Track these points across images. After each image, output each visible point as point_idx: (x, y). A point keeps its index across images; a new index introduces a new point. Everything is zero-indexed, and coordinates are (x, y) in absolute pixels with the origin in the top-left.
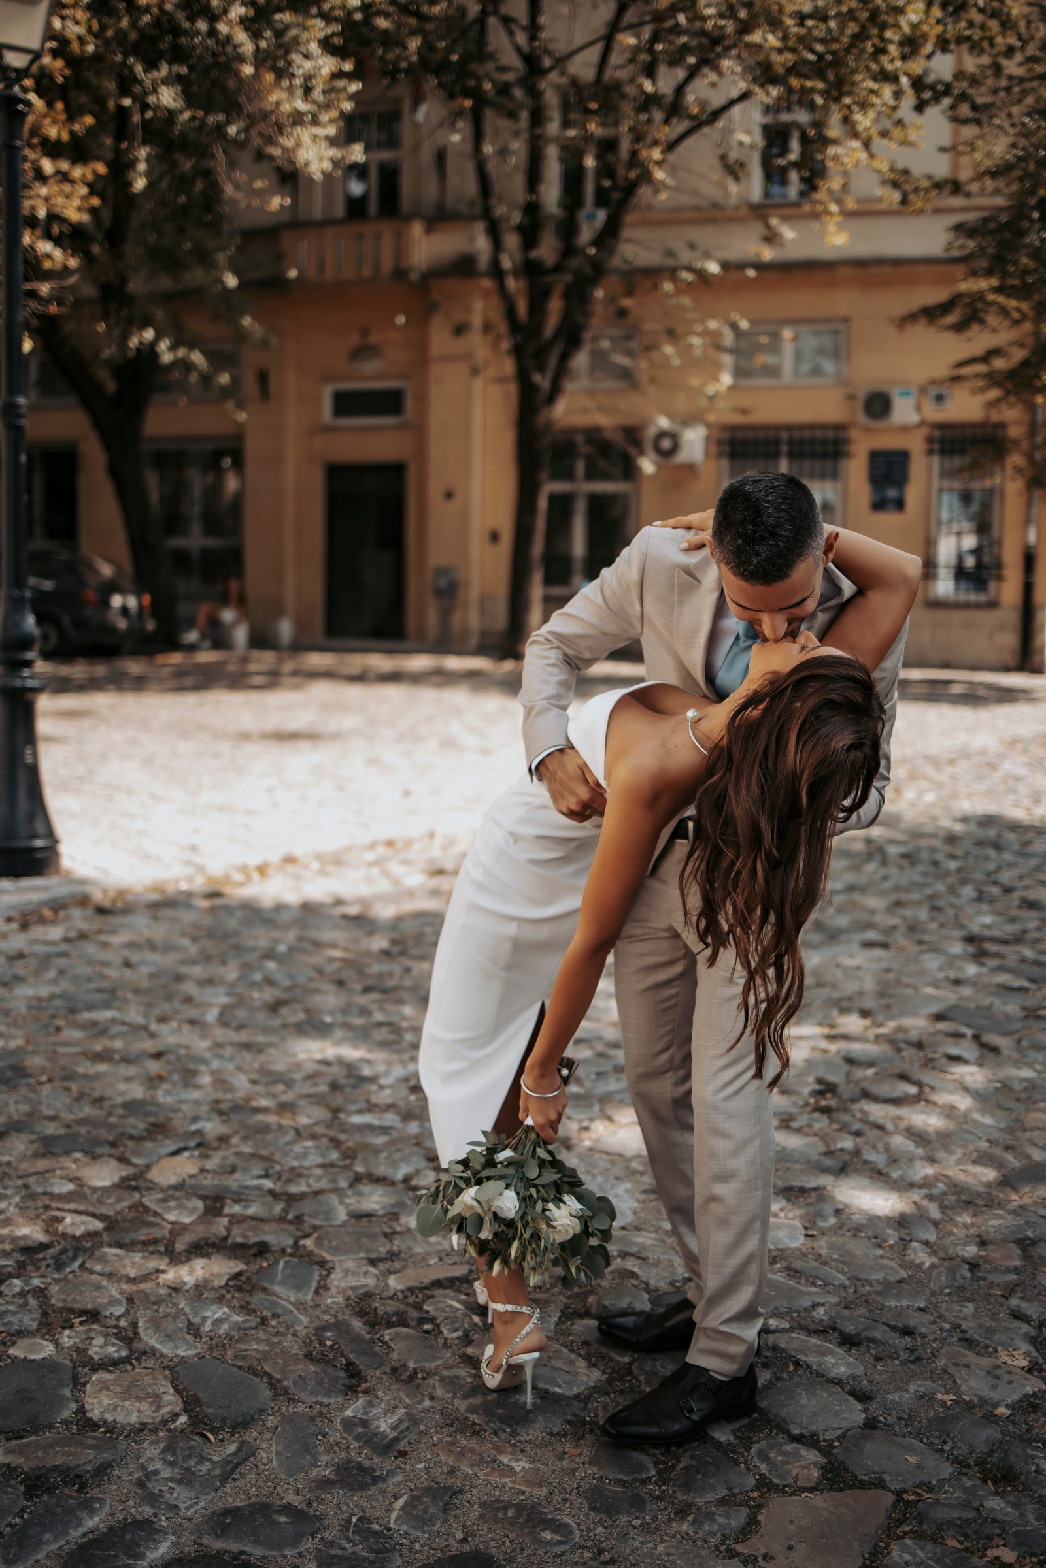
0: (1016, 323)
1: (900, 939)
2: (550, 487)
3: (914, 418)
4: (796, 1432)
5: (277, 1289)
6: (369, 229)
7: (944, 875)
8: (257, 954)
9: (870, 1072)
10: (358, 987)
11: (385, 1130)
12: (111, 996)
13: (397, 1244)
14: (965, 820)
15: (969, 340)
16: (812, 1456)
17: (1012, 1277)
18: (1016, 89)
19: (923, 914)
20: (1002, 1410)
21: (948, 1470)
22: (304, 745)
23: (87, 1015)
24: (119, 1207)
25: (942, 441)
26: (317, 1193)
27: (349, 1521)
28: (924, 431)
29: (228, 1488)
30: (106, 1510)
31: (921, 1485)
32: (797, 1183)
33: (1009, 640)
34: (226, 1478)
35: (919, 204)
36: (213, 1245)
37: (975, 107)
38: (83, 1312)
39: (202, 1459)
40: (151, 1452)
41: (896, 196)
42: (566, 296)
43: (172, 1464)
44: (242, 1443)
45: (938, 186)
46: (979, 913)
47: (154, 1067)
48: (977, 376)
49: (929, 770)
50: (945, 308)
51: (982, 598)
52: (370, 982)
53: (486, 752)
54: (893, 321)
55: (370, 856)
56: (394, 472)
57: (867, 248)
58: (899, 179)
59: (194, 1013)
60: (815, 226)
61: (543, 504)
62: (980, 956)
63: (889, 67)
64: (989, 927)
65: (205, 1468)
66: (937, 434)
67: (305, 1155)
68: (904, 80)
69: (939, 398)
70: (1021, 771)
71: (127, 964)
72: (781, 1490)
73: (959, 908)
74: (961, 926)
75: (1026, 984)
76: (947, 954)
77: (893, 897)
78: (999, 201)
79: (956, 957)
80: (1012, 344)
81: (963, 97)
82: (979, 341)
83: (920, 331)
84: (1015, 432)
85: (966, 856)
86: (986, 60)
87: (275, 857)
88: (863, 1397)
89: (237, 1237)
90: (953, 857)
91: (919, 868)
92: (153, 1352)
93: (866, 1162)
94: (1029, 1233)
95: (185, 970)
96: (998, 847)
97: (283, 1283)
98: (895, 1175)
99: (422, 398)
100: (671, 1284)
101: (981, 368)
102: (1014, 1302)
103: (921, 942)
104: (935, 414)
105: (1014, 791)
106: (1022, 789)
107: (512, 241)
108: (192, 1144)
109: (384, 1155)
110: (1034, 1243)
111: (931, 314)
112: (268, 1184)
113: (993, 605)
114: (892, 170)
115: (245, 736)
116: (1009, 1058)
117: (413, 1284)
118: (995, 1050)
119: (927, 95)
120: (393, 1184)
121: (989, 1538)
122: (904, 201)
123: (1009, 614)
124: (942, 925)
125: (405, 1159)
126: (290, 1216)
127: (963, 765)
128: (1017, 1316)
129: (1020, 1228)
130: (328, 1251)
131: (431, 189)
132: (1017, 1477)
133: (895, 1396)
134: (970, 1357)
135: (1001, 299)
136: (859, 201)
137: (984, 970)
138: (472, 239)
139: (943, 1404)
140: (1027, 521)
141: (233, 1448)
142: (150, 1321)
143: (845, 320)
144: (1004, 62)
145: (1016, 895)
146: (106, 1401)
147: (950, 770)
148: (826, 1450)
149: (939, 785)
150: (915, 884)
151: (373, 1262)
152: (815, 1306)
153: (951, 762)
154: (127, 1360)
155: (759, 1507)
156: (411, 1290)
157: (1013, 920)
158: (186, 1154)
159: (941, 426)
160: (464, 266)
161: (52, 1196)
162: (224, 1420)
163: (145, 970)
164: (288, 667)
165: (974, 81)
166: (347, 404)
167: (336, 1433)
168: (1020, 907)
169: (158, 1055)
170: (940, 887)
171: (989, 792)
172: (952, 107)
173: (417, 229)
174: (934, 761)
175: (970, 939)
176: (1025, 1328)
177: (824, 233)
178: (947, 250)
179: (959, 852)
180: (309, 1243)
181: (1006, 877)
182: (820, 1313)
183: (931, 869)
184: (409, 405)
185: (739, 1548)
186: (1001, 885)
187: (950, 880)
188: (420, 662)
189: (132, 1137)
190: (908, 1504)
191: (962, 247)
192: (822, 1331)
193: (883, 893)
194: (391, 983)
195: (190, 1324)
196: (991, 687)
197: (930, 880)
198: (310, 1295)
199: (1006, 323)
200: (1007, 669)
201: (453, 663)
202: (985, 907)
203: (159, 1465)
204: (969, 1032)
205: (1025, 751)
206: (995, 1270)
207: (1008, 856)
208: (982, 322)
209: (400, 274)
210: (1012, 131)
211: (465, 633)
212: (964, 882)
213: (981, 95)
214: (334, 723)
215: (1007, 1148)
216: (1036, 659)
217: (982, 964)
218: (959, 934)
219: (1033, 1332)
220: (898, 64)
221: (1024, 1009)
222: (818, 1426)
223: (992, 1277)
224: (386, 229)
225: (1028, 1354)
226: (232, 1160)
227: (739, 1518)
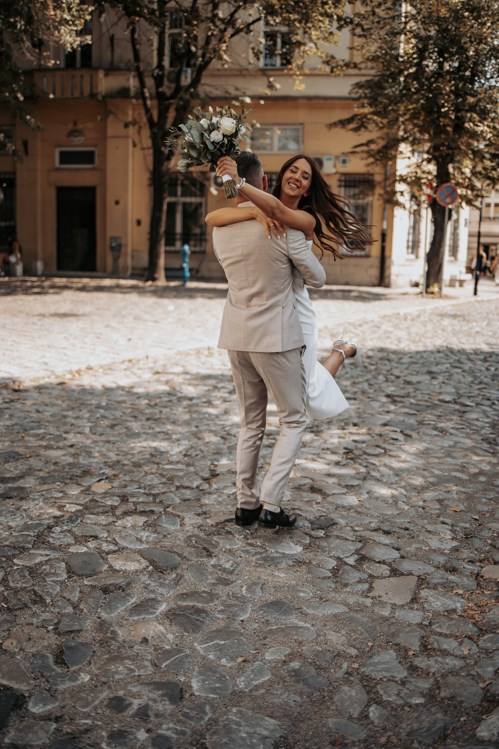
0: (381, 128)
1: (359, 396)
2: (168, 199)
3: (334, 171)
4: (378, 560)
5: (165, 525)
6: (78, 73)
7: (370, 371)
8: (93, 407)
9: (364, 445)
10: (144, 418)
11: (181, 470)
12: (39, 423)
13: (204, 509)
14: (372, 350)
15: (359, 135)
16: (385, 567)
17: (438, 511)
18: (382, 22)
19: (366, 386)
20: (446, 551)
21: (433, 569)
22: (72, 319)
23: (32, 432)
24: (85, 501)
25: (345, 181)
26: (164, 493)
27: (229, 594)
28: (337, 176)
29: (178, 587)
30: (136, 596)
31: (425, 574)
32: (350, 483)
33: (375, 272)
34: (176, 584)
35: (338, 73)
36: (131, 512)
37: (363, 30)
38: (91, 536)
39: (165, 580)
40: (144, 578)
41: (328, 69)
42: (177, 110)
43: (155, 581)
44: (177, 574)
45: (347, 65)
46: (388, 386)
47: (72, 450)
48: (363, 152)
49: (351, 328)
50: (350, 120)
51: (363, 253)
52: (148, 416)
53: (156, 322)
54: (326, 126)
55: (123, 367)
56: (92, 190)
57: (312, 92)
58: (329, 61)
59: (80, 430)
60: (290, 80)
61: (165, 207)
62: (394, 402)
63: (329, 11)
64: (394, 391)
65: (167, 582)
66: (343, 178)
67: (152, 480)
68: (335, 17)
69: (344, 162)
70: (391, 329)
71: (38, 411)
72: (378, 577)
73: (380, 384)
74: (383, 391)
75: (415, 412)
76: (381, 402)
77: (352, 380)
78: (373, 72)
79: (385, 403)
80: (378, 138)
81: (358, 25)
82: (364, 136)
83: (338, 131)
84: (378, 178)
85: (376, 364)
86: (369, 9)
87: (83, 367)
88: (398, 549)
89: (140, 508)
90: (372, 365)
91: (359, 369)
92: (127, 548)
93: (372, 476)
94: (440, 497)
95: (65, 413)
96: (389, 360)
97: (167, 523)
98: (385, 480)
99: (104, 156)
100: (315, 517)
101: (365, 148)
102: (441, 519)
103: (369, 397)
104: (342, 169)
105: (389, 337)
106: (392, 337)
107: (150, 82)
108: (104, 478)
109: (185, 479)
110: (443, 501)
111: (343, 123)
112: (142, 491)
113: (367, 256)
114: (327, 56)
115: (43, 315)
116: (416, 439)
117: (218, 521)
118: (410, 436)
119: (342, 23)
120: (192, 489)
121: (453, 587)
122: (332, 71)
123: (375, 261)
124: (375, 391)
125: (195, 480)
126: (157, 501)
127: (365, 327)
128: (443, 523)
129: (437, 496)
130: (179, 511)
131: (107, 55)
132: (458, 569)
133: (408, 549)
134: (431, 536)
135: (375, 118)
136: (310, 69)
137: (397, 407)
138: (128, 80)
139: (426, 550)
140: (383, 218)
141: (174, 576)
142: (120, 537)
143: (302, 124)
144: (377, 10)
145: (401, 379)
146: (120, 563)
147: (361, 329)
148: (390, 565)
149: (358, 335)
150: (359, 375)
151: (199, 515)
152: (370, 523)
153: (360, 325)
154: (118, 551)
155: (372, 583)
156: (217, 524)
157: (403, 389)
158: (103, 481)
159: (345, 174)
160: (124, 93)
161: (55, 498)
162: (167, 567)
163: (48, 414)
164: (47, 284)
165: (364, 17)
166: (66, 158)
167: (211, 569)
168: (404, 384)
169: (72, 446)
170: (369, 376)
171: (379, 338)
172: (353, 29)
173: (101, 74)
174: (353, 325)
175: (388, 396)
176: (447, 527)
177: (294, 83)
178: (350, 93)
179: (374, 363)
180: (170, 509)
181: (396, 372)
182: (373, 525)
183: (364, 369)
184: (97, 159)
185: (369, 595)
186: (394, 375)
187: (373, 373)
188: (107, 282)
189: (77, 476)
190: (423, 579)
191: (357, 93)
192: (376, 530)
193: (347, 379)
194: (157, 417)
195: (137, 538)
196: (368, 293)
197: (364, 373)
198: (179, 527)
199: (376, 129)
200: (374, 285)
201: (123, 282)
202: (390, 384)
203: (149, 582)
204: (398, 430)
205: (389, 321)
206: (431, 509)
207: (394, 364)
208: (366, 128)
209: (93, 95)
210: (379, 41)
211: (126, 268)
212: (379, 374)
213: (366, 24)
214: (81, 310)
215: (424, 470)
216: (386, 281)
217: (396, 405)
218: (383, 394)
219: (450, 528)
220: (332, 10)
221: (417, 421)
222: (385, 558)
223: (431, 512)
224: (86, 74)
225: (450, 534)
226: (123, 483)
227: (366, 586)
